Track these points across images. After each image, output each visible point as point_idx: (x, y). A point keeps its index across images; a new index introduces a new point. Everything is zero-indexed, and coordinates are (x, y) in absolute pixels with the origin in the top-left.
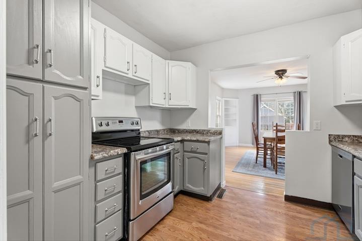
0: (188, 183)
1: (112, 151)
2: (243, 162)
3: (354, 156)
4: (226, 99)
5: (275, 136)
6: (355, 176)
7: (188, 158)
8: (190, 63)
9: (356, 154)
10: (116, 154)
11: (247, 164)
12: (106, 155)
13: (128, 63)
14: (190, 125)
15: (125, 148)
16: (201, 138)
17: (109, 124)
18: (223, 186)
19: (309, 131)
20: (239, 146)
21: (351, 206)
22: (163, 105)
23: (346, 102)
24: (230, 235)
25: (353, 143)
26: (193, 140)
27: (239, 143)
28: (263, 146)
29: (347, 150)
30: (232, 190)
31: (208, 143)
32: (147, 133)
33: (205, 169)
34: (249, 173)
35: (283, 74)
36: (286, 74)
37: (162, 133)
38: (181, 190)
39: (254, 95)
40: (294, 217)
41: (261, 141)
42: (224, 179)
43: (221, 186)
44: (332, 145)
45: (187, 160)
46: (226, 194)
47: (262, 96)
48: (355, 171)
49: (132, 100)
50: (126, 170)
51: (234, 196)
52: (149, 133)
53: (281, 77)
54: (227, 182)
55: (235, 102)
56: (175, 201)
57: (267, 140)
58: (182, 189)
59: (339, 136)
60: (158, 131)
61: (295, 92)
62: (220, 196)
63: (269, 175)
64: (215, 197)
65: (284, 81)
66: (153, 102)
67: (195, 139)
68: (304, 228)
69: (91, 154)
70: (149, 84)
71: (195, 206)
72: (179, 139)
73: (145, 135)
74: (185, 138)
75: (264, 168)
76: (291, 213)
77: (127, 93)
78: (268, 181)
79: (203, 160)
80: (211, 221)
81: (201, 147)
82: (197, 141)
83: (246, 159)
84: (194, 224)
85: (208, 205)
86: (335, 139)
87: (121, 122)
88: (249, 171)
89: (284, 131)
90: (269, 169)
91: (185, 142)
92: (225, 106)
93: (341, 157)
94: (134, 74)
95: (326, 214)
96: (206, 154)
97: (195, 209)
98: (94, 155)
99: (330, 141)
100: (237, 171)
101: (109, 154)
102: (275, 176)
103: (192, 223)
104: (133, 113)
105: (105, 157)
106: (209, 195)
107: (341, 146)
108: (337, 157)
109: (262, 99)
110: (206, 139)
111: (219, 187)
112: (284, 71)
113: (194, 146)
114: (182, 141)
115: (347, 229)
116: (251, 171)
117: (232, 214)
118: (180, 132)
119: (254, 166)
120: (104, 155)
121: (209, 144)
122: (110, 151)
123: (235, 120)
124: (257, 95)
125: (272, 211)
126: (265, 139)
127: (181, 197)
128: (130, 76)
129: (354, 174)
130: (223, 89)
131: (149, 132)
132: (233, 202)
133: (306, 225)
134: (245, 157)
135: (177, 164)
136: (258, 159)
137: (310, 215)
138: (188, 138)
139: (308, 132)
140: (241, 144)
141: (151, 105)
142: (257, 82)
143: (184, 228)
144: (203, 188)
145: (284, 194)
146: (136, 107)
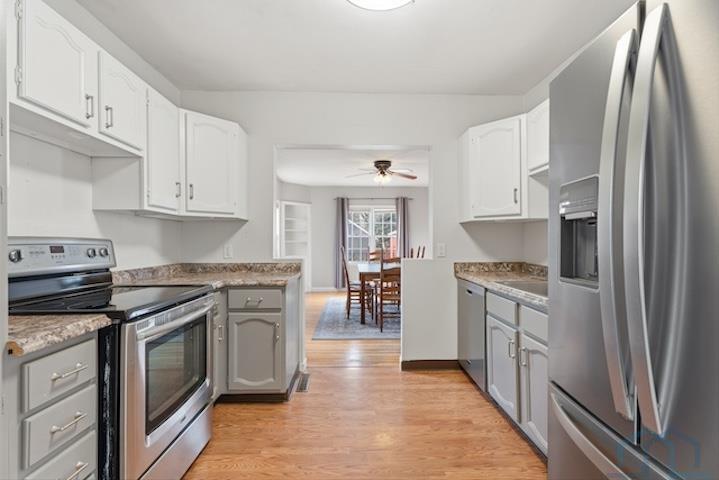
0: (239, 376)
1: (69, 327)
2: (325, 319)
3: (486, 290)
4: (288, 203)
5: (379, 271)
6: (488, 316)
7: (238, 324)
8: (237, 125)
9: (489, 287)
10: (83, 332)
11: (333, 323)
12: (56, 339)
13: (88, 98)
14: (231, 255)
15: (104, 315)
16: (267, 280)
17: (23, 256)
18: (303, 370)
19: (431, 258)
20: (312, 293)
21: (483, 357)
22: (174, 210)
23: (476, 217)
24: (336, 450)
25: (479, 273)
26: (251, 285)
27: (313, 286)
28: (359, 288)
29: (477, 282)
30: (320, 372)
31: (283, 288)
32: (127, 275)
33: (276, 341)
34: (341, 337)
35: (386, 168)
36: (390, 169)
37: (163, 275)
38: (222, 395)
39: (338, 198)
40: (418, 391)
41: (355, 280)
42: (304, 355)
43: (301, 370)
44: (458, 278)
45: (235, 329)
46: (311, 381)
47: (350, 201)
48: (488, 309)
49: (86, 193)
50: (107, 370)
51: (325, 381)
52: (132, 276)
53: (383, 173)
54: (308, 360)
55: (304, 210)
56: (213, 423)
57: (366, 278)
58: (225, 392)
59: (464, 264)
60: (153, 271)
61: (397, 199)
62: (302, 388)
63: (372, 336)
64: (294, 392)
65: (386, 180)
66: (153, 202)
67: (255, 283)
68: (432, 403)
69: (7, 339)
70: (140, 157)
71: (258, 420)
72: (218, 284)
73: (121, 283)
74: (232, 283)
75: (361, 326)
76: (413, 387)
77: (68, 174)
78: (371, 345)
79: (273, 324)
80: (296, 437)
81: (266, 298)
82: (260, 286)
83: (330, 314)
84: (266, 453)
85: (285, 409)
86: (461, 269)
87: (57, 250)
88: (339, 333)
89: (398, 260)
90: (370, 325)
91: (231, 292)
92: (286, 216)
93: (470, 292)
94: (104, 129)
95: (453, 375)
96: (278, 310)
97: (260, 425)
98: (19, 342)
99: (456, 272)
100: (321, 336)
101: (65, 334)
102: (381, 336)
103: (260, 452)
104: (88, 228)
105: (54, 344)
106: (283, 391)
107: (470, 278)
108: (465, 292)
109: (351, 206)
110: (279, 279)
111: (297, 373)
112: (387, 164)
113: (252, 296)
114: (225, 289)
115: (479, 389)
116: (343, 333)
117: (330, 413)
118: (206, 269)
119: (346, 325)
120: (50, 338)
121: (284, 291)
122: (63, 328)
123: (306, 244)
124: (343, 200)
125: (389, 391)
126: (363, 276)
127: (222, 408)
128: (93, 132)
129: (486, 313)
130: (281, 182)
131: (133, 273)
132: (328, 393)
133: (434, 398)
134: (328, 311)
135: (216, 338)
136: (351, 311)
137: (435, 383)
138: (238, 280)
139: (431, 261)
140: (315, 289)
141: (146, 208)
142: (348, 177)
143: (245, 466)
144: (272, 380)
145: (401, 360)
146: (96, 212)
